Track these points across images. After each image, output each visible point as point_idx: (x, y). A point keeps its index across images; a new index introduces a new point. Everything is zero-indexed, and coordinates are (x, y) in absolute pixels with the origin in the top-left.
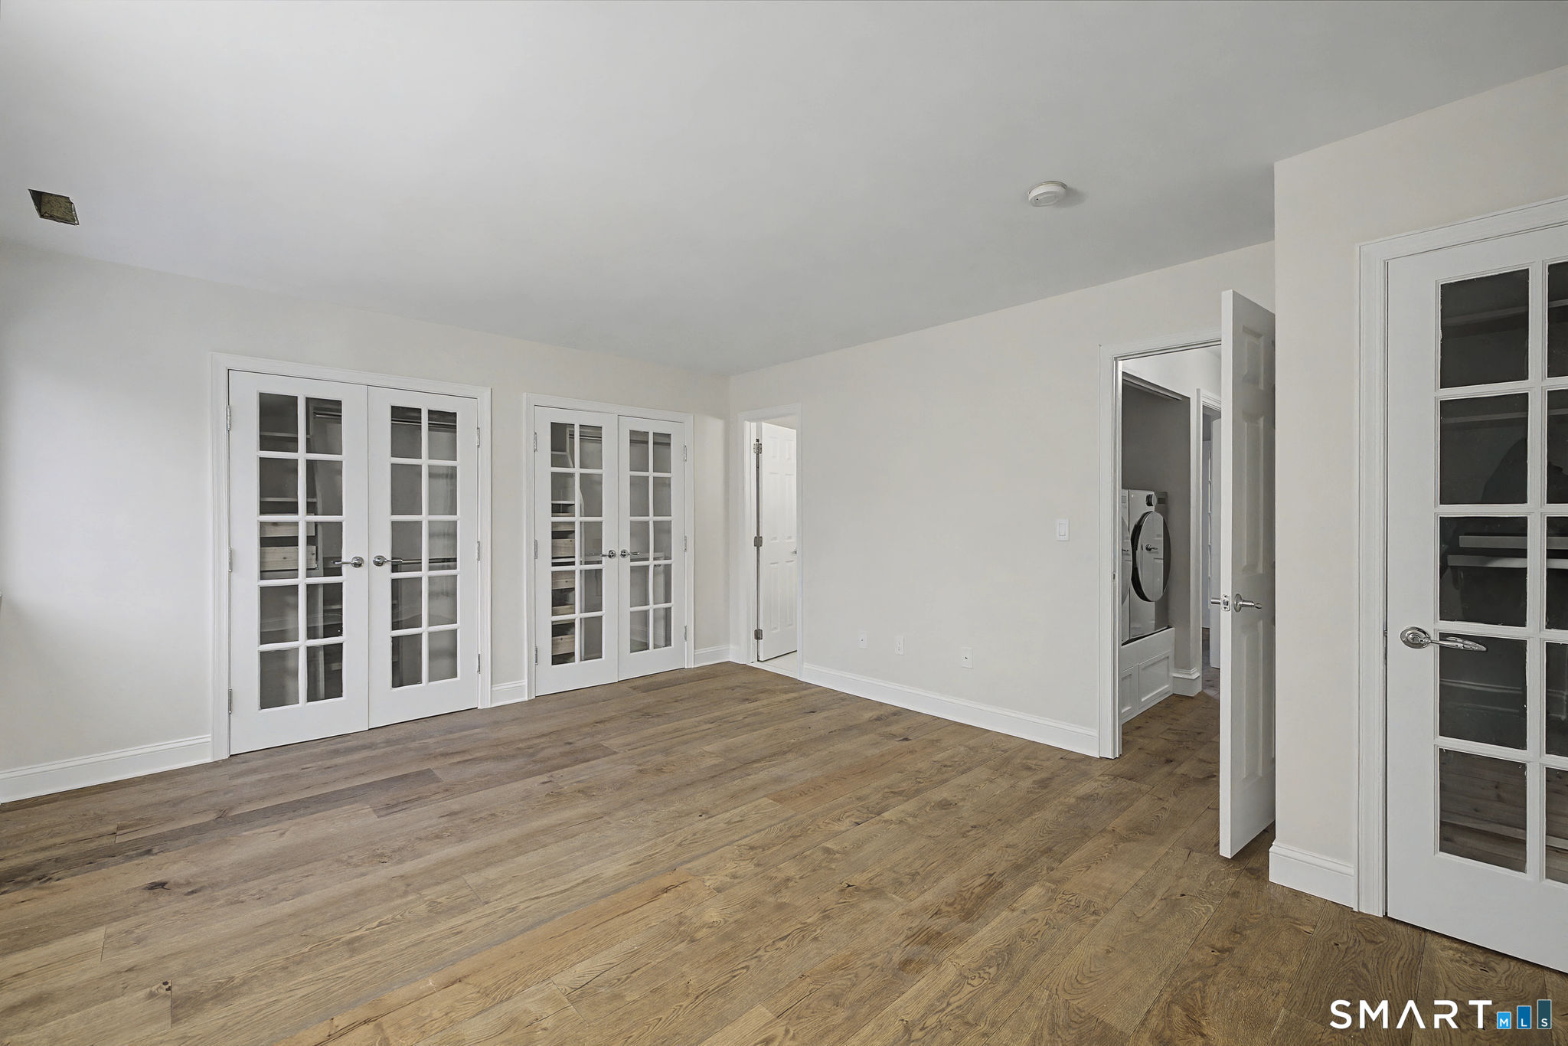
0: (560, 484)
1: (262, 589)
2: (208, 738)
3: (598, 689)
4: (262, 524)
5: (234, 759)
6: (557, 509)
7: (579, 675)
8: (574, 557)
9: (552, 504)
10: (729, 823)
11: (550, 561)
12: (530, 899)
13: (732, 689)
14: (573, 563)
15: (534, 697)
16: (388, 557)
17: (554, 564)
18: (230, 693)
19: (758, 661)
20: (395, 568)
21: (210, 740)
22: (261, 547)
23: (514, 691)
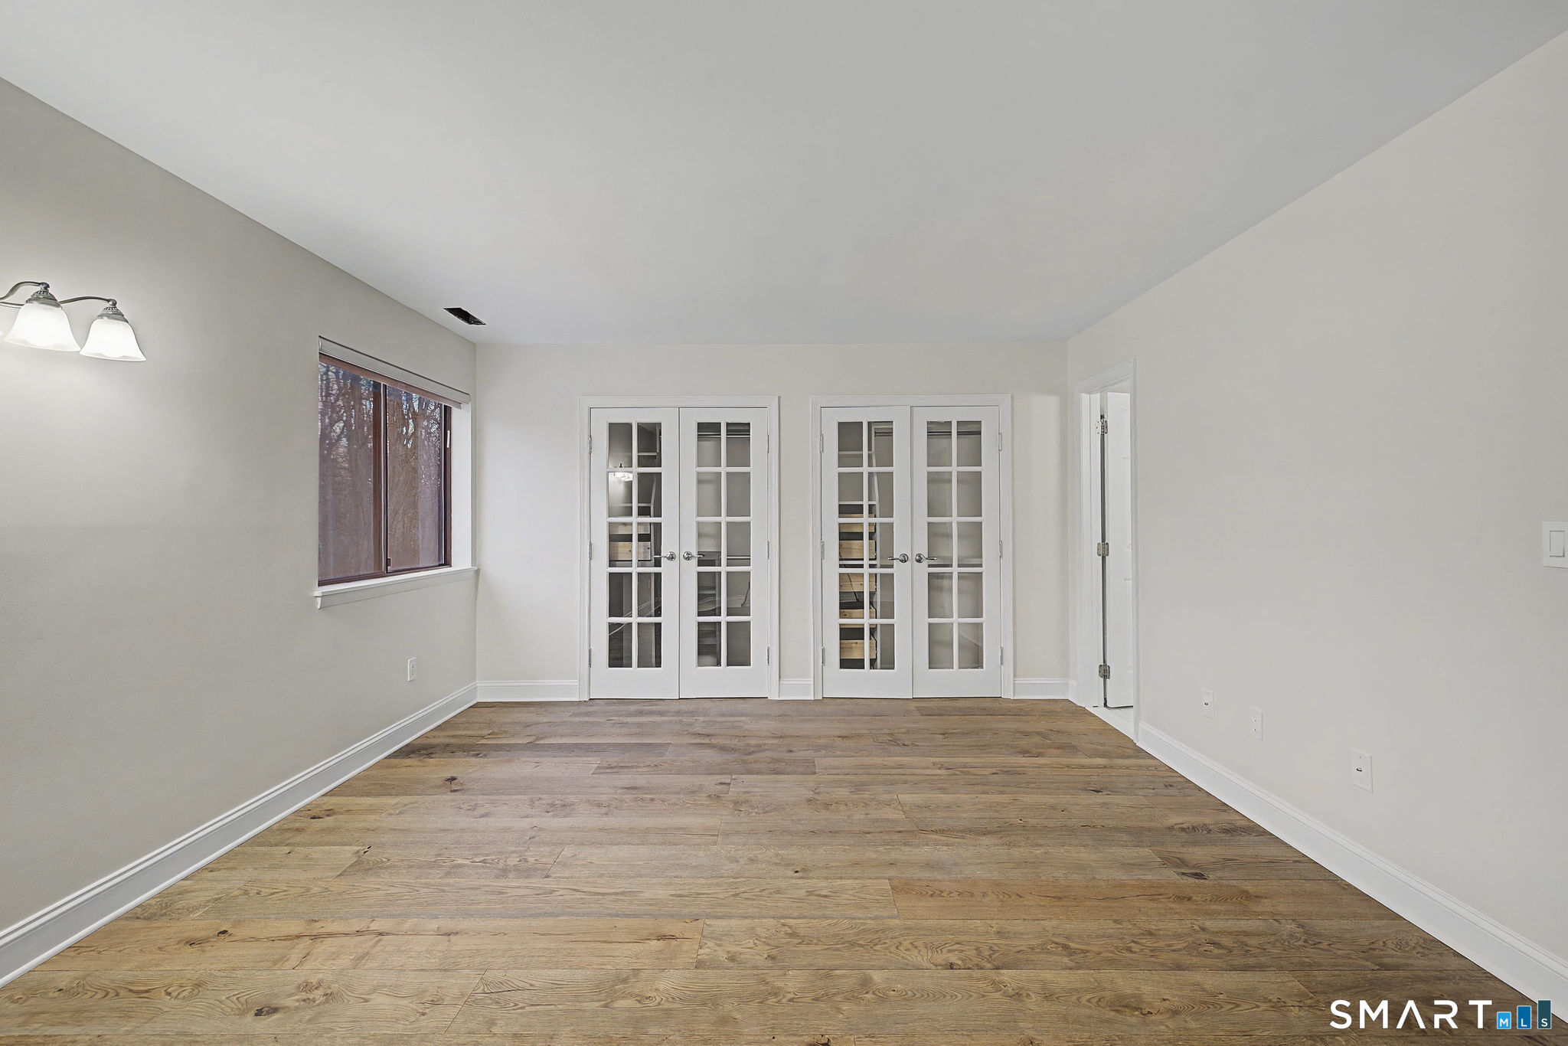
0: (848, 484)
1: (611, 574)
2: (575, 682)
3: (884, 702)
4: (610, 524)
5: (592, 703)
6: (844, 510)
7: (867, 684)
8: (863, 560)
9: (839, 505)
10: (810, 893)
11: (837, 562)
12: (571, 889)
13: (1027, 734)
14: (861, 566)
15: (821, 698)
16: (695, 553)
17: (841, 566)
18: (590, 651)
19: (1105, 705)
20: (700, 563)
21: (577, 684)
22: (610, 541)
23: (801, 689)
